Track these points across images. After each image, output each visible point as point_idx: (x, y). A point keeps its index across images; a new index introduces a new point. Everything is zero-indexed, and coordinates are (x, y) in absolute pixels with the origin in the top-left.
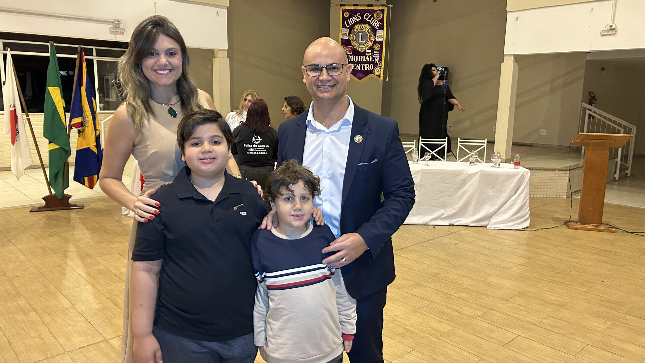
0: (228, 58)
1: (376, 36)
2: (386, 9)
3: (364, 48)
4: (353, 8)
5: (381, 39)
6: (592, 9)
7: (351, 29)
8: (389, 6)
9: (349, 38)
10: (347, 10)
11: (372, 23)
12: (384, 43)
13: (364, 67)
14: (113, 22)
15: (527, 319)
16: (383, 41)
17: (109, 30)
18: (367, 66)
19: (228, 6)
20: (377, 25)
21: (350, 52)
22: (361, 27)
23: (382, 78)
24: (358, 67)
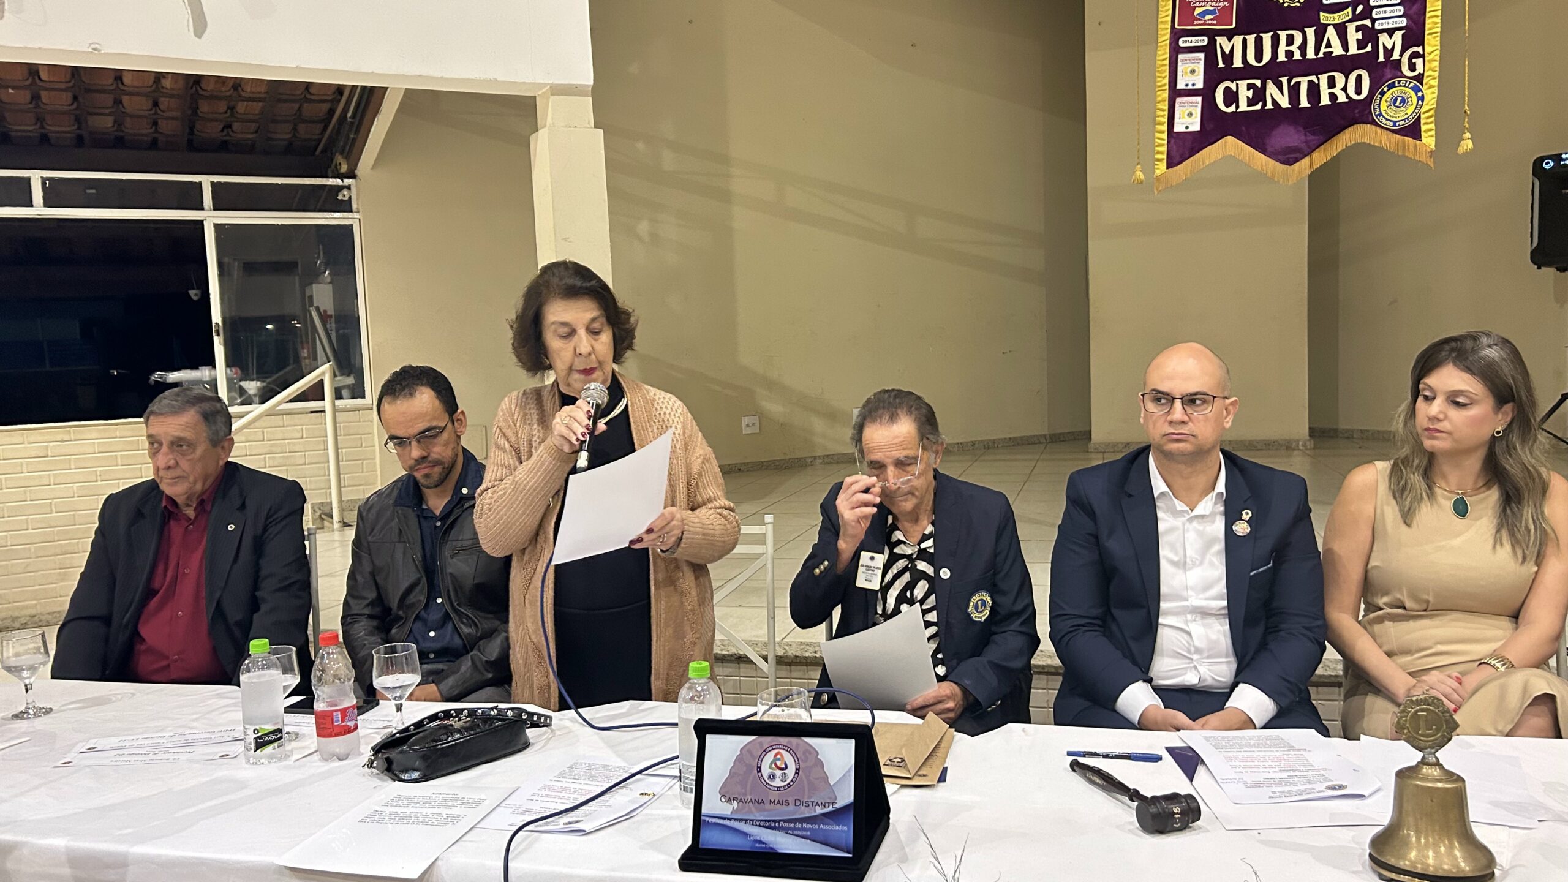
0: (596, 125)
13: (1314, 89)
21: (1223, 16)
23: (1429, 140)
24: (1277, 96)
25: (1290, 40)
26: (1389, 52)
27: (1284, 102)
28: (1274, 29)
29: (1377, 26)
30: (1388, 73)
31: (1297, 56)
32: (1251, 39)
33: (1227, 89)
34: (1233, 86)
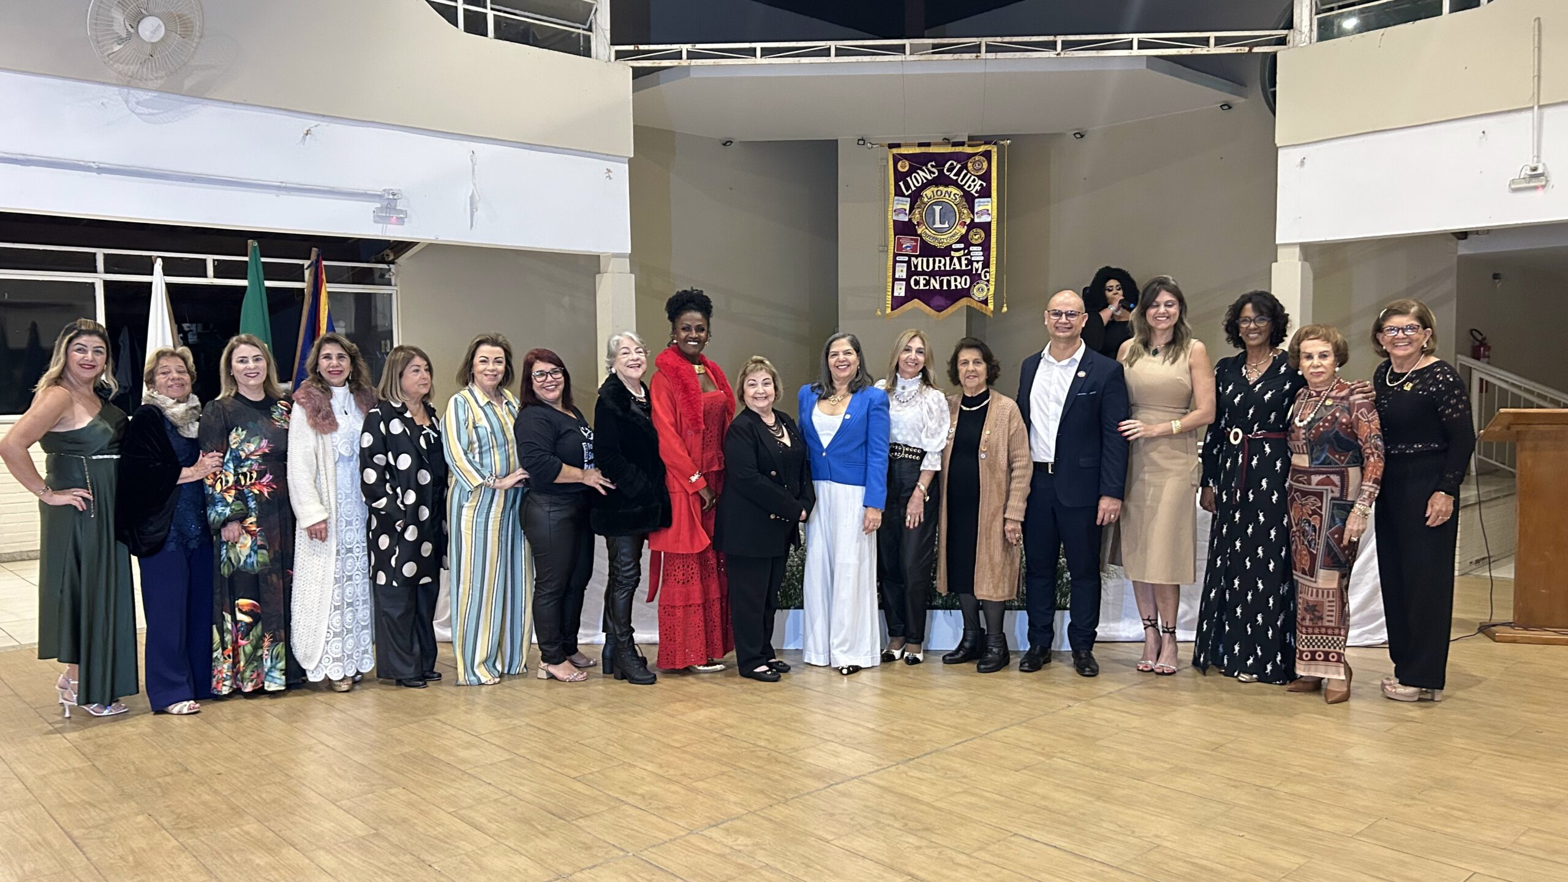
0: (631, 272)
1: (973, 213)
2: (994, 150)
3: (947, 239)
4: (918, 150)
5: (985, 219)
6: (1484, 132)
7: (915, 197)
8: (1002, 142)
9: (910, 220)
10: (905, 157)
11: (963, 183)
12: (994, 227)
13: (949, 282)
14: (380, 196)
15: (1480, 837)
16: (989, 223)
17: (372, 214)
18: (956, 280)
19: (632, 156)
20: (975, 186)
21: (914, 249)
22: (939, 193)
23: (991, 306)
24: (935, 284)
25: (940, 262)
26: (977, 270)
27: (938, 287)
28: (934, 256)
29: (973, 259)
30: (977, 278)
31: (943, 268)
32: (925, 259)
33: (915, 280)
34: (918, 278)
